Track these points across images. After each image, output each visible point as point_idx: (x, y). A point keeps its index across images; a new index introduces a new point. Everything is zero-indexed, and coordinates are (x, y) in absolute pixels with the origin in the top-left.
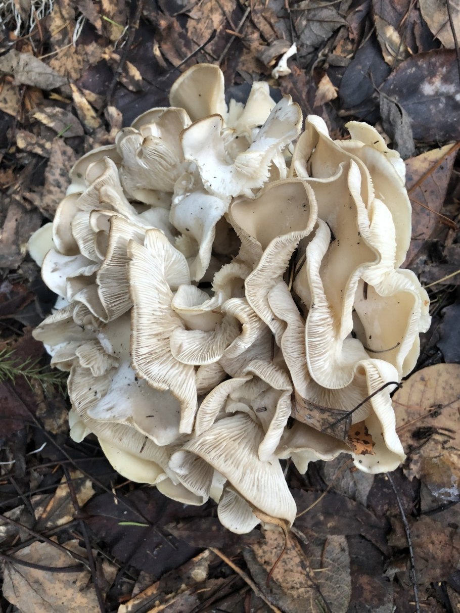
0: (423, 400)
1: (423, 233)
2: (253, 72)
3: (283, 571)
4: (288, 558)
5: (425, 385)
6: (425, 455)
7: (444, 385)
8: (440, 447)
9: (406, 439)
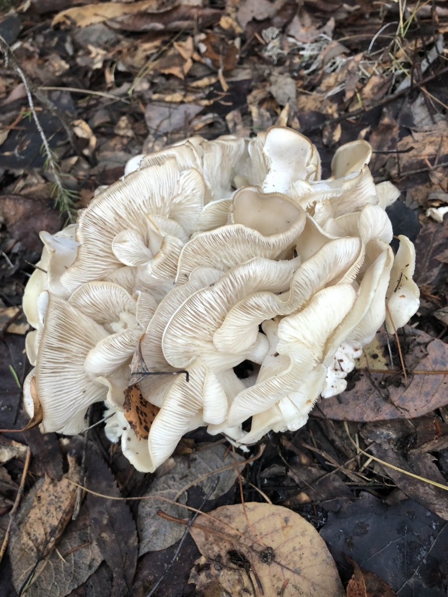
0: (269, 536)
1: (408, 411)
2: (417, 200)
3: (40, 517)
4: (52, 513)
5: (283, 528)
6: (221, 579)
7: (298, 546)
8: (238, 588)
9: (222, 547)
